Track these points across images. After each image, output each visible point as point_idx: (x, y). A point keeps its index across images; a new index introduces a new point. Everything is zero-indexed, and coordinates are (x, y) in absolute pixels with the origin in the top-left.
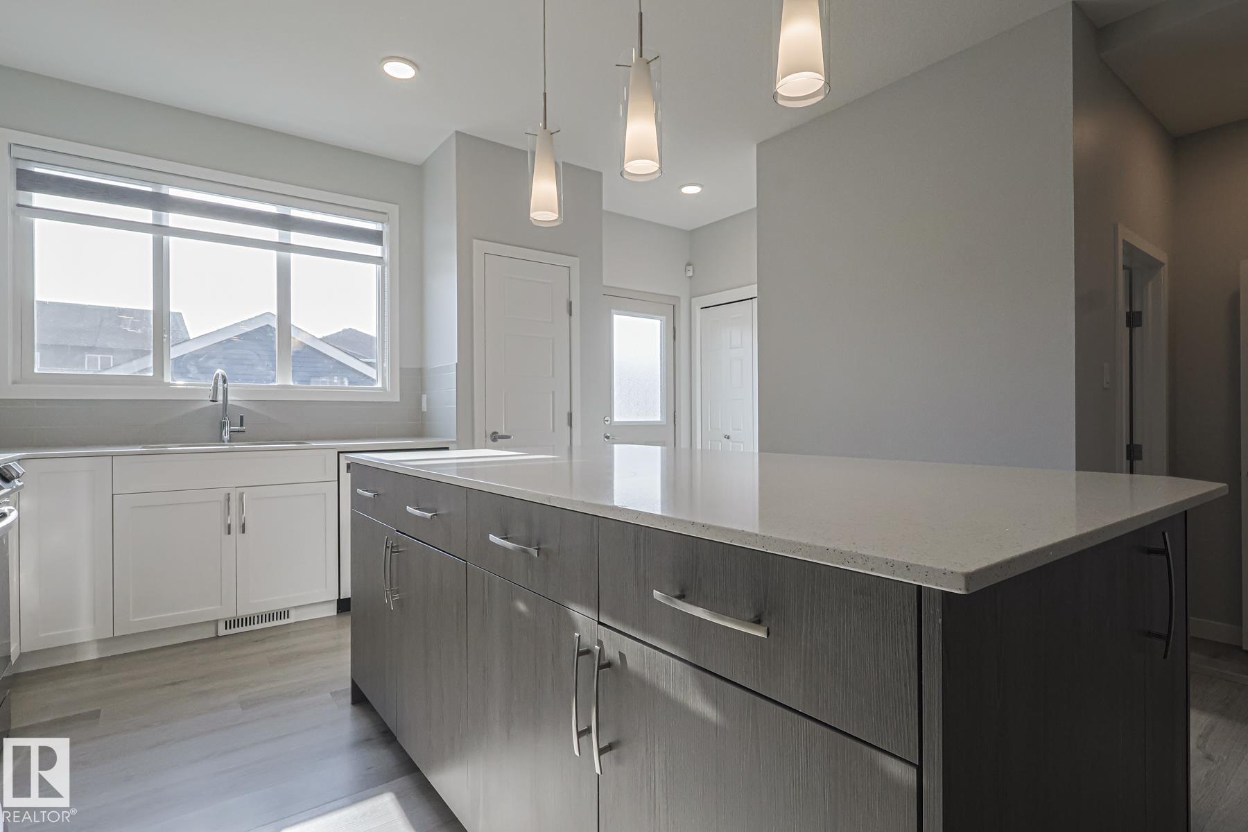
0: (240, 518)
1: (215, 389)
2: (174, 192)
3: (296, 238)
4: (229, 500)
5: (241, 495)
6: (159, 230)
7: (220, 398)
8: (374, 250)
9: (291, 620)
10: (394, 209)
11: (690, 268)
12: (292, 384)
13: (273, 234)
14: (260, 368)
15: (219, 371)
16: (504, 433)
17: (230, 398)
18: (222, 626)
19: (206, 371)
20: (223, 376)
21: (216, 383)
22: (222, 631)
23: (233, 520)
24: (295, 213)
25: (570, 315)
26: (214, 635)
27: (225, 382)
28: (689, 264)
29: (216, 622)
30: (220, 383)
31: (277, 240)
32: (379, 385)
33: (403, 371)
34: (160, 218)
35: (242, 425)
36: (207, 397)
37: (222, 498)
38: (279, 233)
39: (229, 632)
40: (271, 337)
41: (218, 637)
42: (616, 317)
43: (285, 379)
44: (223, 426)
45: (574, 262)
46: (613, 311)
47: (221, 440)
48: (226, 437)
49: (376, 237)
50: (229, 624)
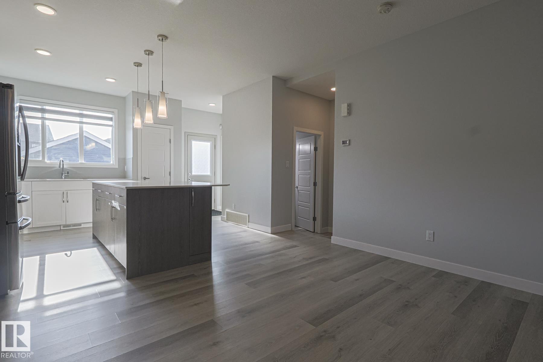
0: (67, 200)
1: (60, 164)
2: (47, 108)
3: (85, 120)
4: (64, 194)
5: (67, 192)
6: (43, 118)
7: (61, 166)
8: (110, 123)
9: (82, 227)
10: (116, 111)
11: (221, 126)
12: (84, 162)
13: (78, 119)
14: (74, 158)
15: (61, 159)
16: (148, 178)
17: (65, 166)
18: (62, 227)
19: (57, 158)
20: (62, 160)
21: (60, 162)
22: (62, 228)
23: (65, 199)
24: (85, 112)
25: (170, 143)
26: (60, 229)
27: (63, 162)
28: (220, 125)
29: (60, 225)
30: (61, 162)
31: (79, 121)
32: (112, 163)
33: (119, 159)
34: (43, 116)
35: (68, 174)
36: (58, 166)
37: (62, 193)
38: (80, 119)
39: (64, 229)
40: (77, 149)
41: (61, 230)
42: (193, 142)
43: (81, 161)
44: (62, 174)
45: (172, 128)
46: (192, 140)
47: (62, 178)
48: (64, 177)
49: (111, 119)
50: (64, 226)
